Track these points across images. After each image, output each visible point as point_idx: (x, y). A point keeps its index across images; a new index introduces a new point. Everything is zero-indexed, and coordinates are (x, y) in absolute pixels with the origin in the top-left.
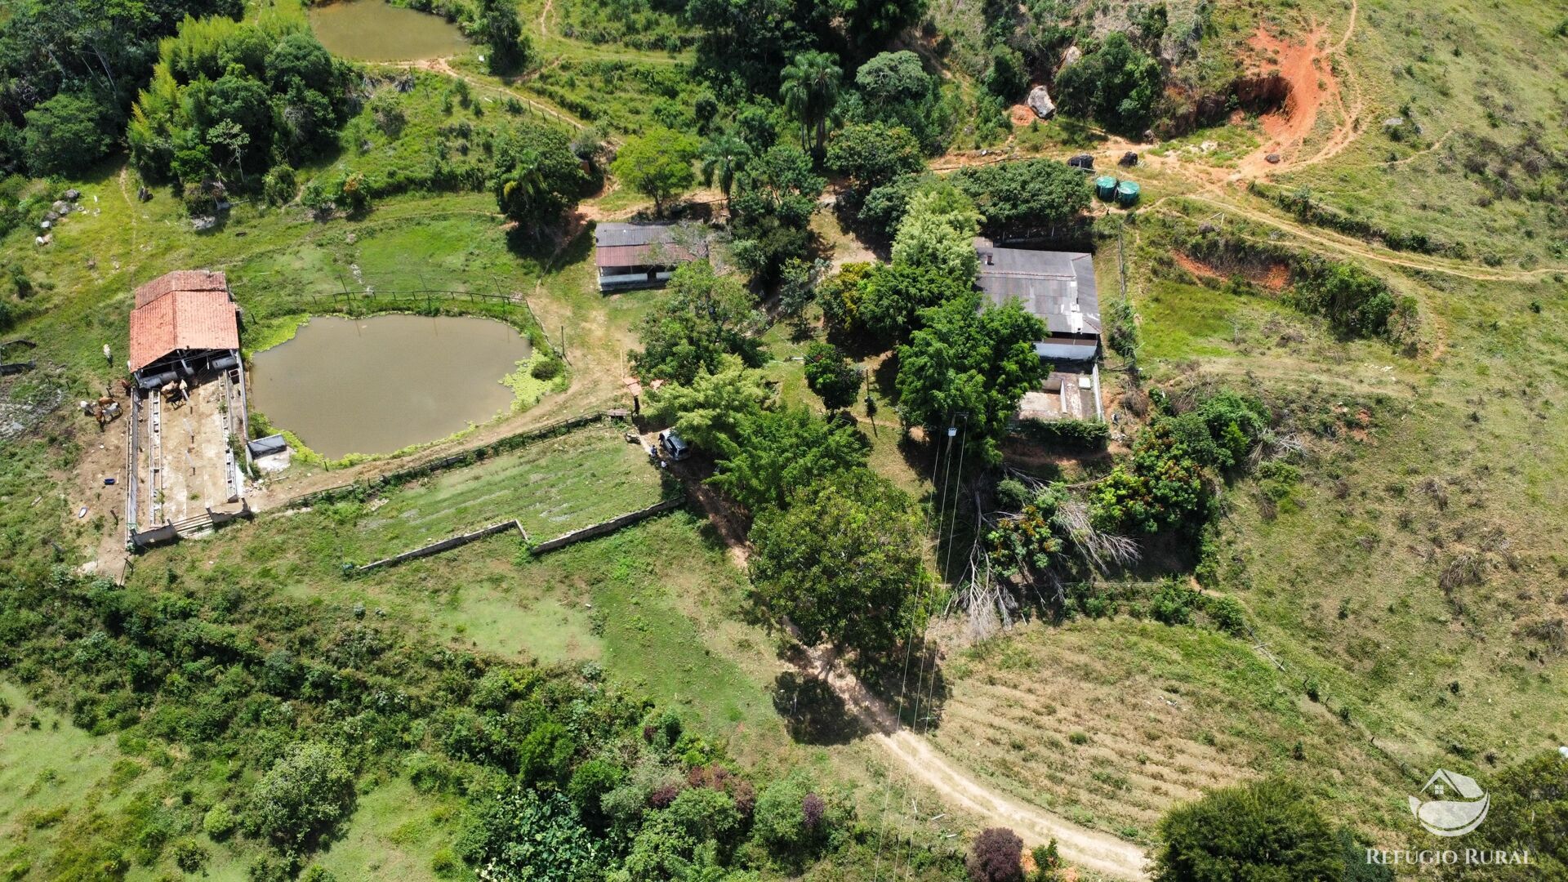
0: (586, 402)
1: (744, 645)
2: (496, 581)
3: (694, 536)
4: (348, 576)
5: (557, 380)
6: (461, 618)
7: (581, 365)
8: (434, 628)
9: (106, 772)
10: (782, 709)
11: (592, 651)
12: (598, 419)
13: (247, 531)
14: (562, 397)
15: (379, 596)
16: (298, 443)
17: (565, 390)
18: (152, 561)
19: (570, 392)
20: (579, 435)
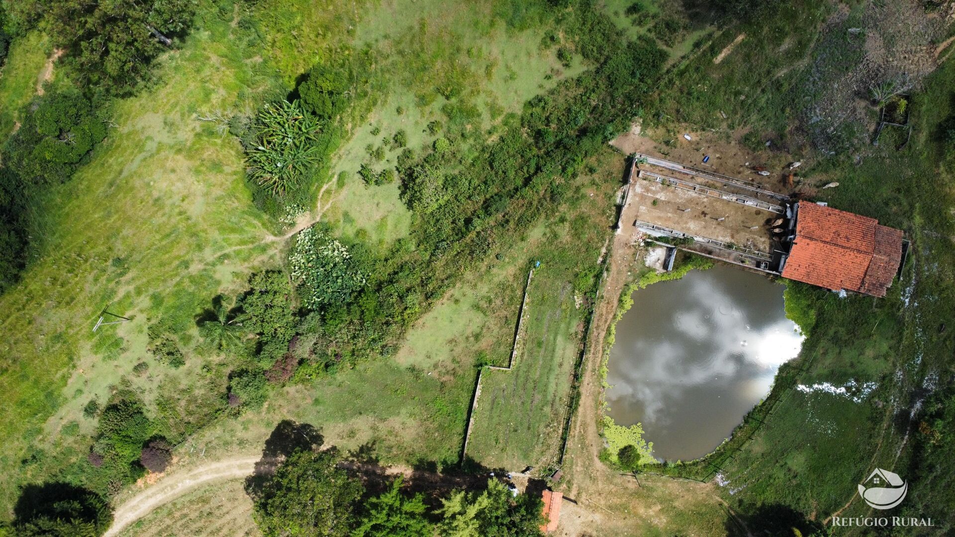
0: (580, 464)
1: (352, 434)
2: (477, 337)
3: (434, 457)
4: (531, 262)
5: (614, 458)
6: (465, 306)
7: (616, 480)
8: (467, 289)
9: (501, 102)
10: (306, 427)
11: (403, 359)
12: (560, 461)
13: (605, 222)
14: (595, 451)
15: (506, 272)
16: (664, 279)
17: (600, 457)
18: (617, 164)
19: (596, 460)
20: (555, 442)
